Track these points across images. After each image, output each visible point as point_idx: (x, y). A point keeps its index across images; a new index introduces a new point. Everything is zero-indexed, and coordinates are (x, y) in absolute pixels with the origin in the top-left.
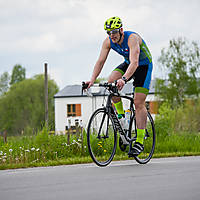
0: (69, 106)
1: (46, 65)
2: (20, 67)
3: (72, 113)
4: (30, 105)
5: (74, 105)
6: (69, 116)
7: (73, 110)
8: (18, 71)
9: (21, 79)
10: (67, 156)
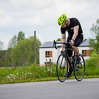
0: (46, 52)
1: (35, 32)
2: (22, 32)
3: (48, 55)
4: (27, 52)
5: (49, 52)
6: (46, 57)
7: (48, 54)
8: (21, 35)
9: (23, 39)
10: (45, 77)
